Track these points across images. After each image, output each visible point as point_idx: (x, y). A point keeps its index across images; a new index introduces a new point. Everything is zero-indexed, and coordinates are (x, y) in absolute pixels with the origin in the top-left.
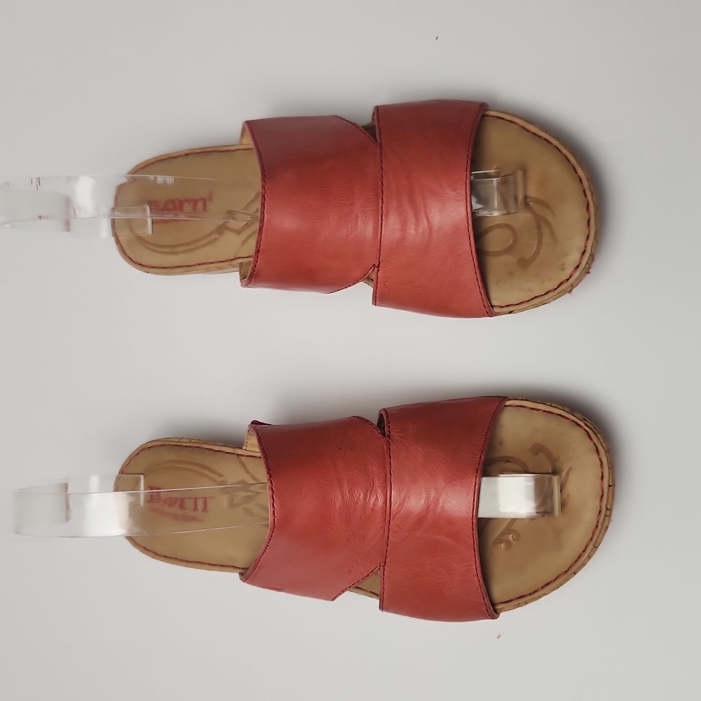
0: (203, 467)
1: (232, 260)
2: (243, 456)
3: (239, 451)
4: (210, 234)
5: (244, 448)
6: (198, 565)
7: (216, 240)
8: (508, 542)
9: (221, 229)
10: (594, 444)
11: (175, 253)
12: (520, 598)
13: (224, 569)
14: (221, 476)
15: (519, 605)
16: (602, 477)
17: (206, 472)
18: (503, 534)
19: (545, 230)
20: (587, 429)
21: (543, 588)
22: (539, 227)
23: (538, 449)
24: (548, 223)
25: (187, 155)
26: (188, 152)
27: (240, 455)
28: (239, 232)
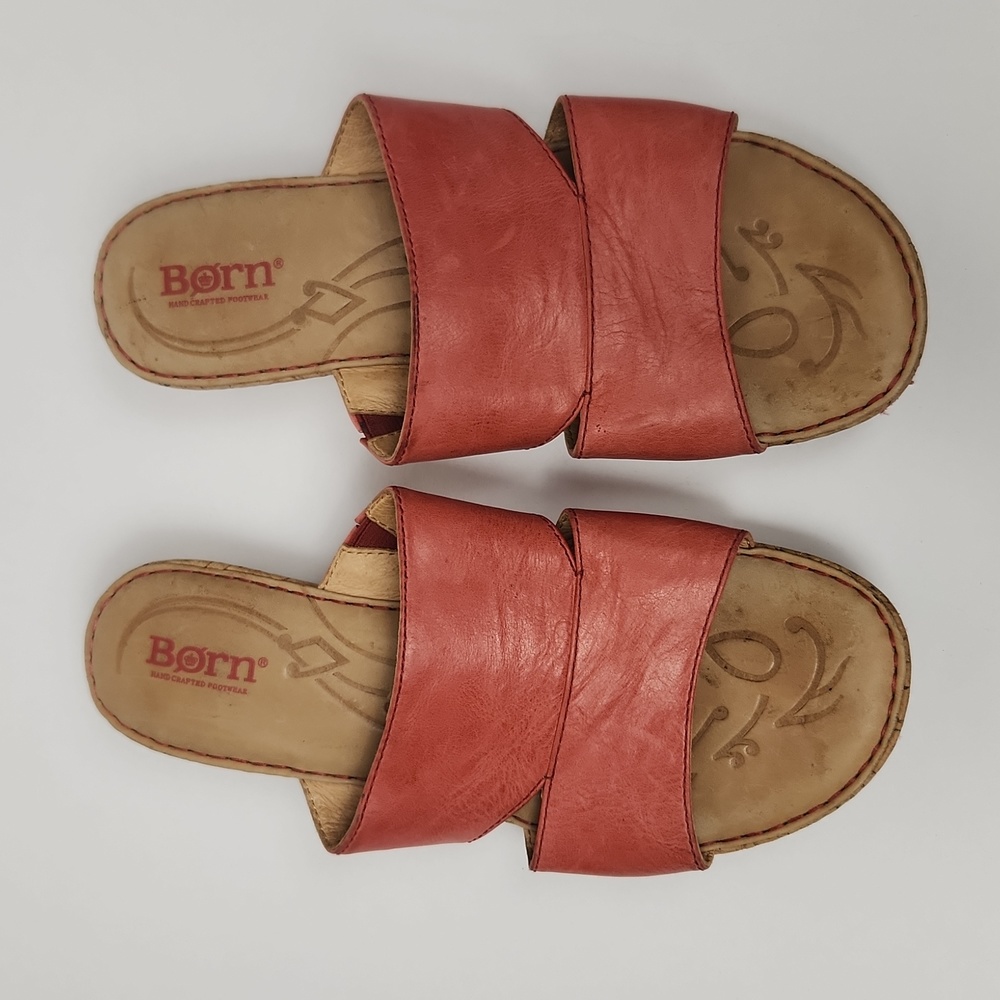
0: (250, 611)
1: (319, 364)
2: (318, 599)
3: (312, 591)
4: (282, 323)
5: (322, 586)
6: (229, 762)
7: (292, 331)
8: (740, 756)
9: (300, 315)
10: (887, 624)
11: (219, 354)
12: (747, 836)
13: (275, 770)
14: (280, 627)
15: (745, 846)
16: (896, 674)
17: (256, 621)
18: (733, 744)
19: (847, 320)
20: (877, 602)
21: (785, 824)
22: (836, 314)
23: (798, 625)
24: (852, 310)
25: (228, 191)
26: (229, 186)
27: (312, 597)
28: (332, 320)
